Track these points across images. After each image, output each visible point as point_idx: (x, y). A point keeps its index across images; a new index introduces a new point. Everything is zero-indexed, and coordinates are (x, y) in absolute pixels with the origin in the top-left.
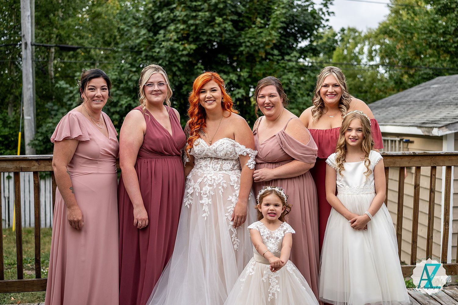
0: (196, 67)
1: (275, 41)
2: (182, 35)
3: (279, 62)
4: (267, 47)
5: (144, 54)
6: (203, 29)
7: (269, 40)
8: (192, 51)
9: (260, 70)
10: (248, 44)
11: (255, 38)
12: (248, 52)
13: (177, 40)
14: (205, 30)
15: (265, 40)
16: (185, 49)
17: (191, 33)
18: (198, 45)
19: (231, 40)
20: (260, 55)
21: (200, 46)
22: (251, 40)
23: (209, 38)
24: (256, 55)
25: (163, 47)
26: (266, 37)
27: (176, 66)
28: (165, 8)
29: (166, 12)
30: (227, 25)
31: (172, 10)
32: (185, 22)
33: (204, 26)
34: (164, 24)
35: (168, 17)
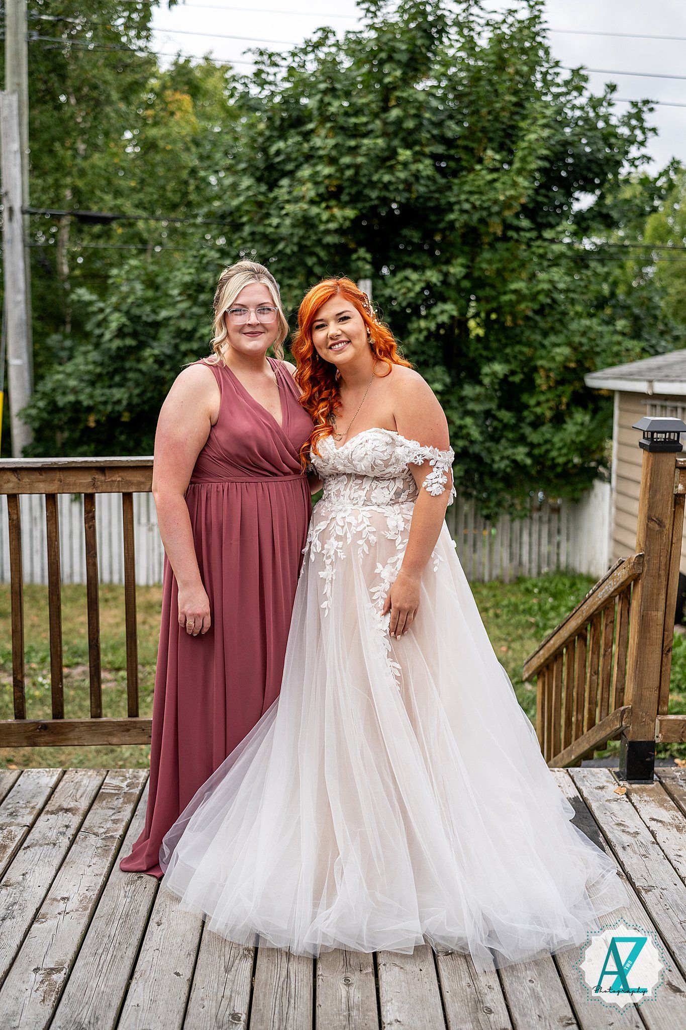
0: (354, 256)
1: (523, 200)
2: (327, 188)
3: (532, 243)
4: (508, 214)
5: (247, 229)
6: (370, 175)
7: (511, 198)
8: (347, 224)
9: (490, 262)
10: (467, 206)
11: (481, 193)
12: (466, 225)
13: (317, 199)
14: (375, 178)
15: (502, 198)
16: (332, 218)
17: (346, 184)
18: (360, 210)
19: (430, 199)
20: (491, 230)
21: (364, 211)
22: (474, 198)
23: (383, 194)
24: (482, 229)
25: (287, 215)
26: (504, 190)
27: (313, 254)
28: (292, 131)
29: (294, 139)
30: (421, 167)
31: (307, 136)
32: (332, 161)
33: (372, 169)
34: (290, 167)
35: (298, 151)
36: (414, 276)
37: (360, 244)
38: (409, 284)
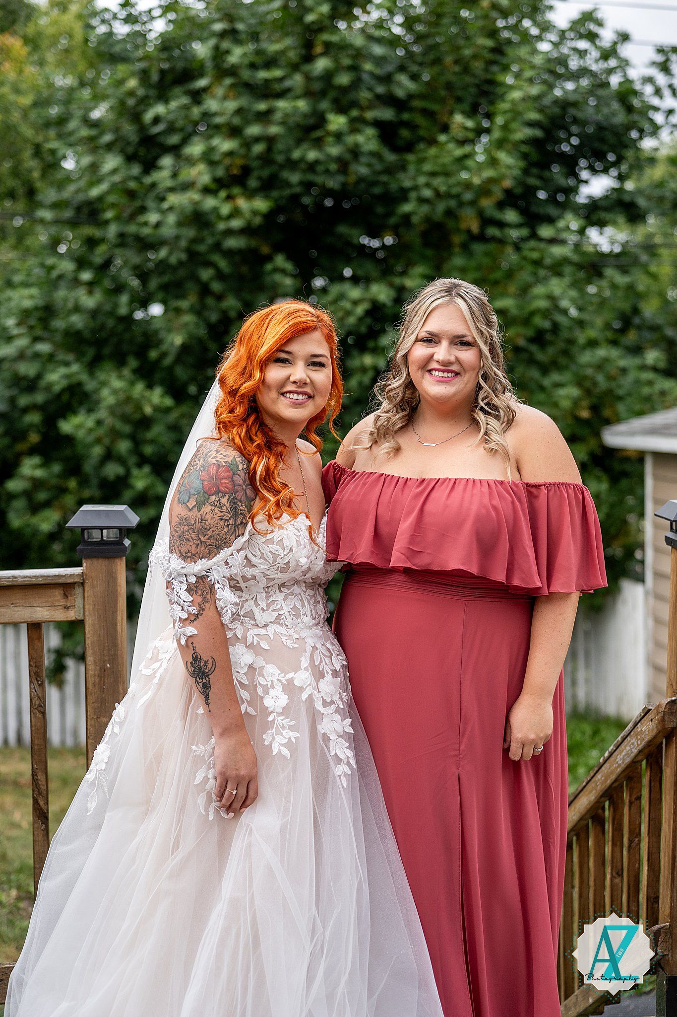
0: (269, 267)
1: (508, 183)
2: (228, 169)
3: (523, 245)
4: (487, 203)
5: (113, 228)
6: (289, 151)
7: (491, 181)
8: (258, 220)
10: (427, 193)
11: (447, 174)
12: (428, 219)
13: (213, 186)
14: (296, 154)
15: (476, 181)
16: (236, 213)
17: (255, 164)
18: (276, 200)
20: (463, 225)
21: (281, 203)
22: (438, 182)
23: (311, 177)
24: (451, 224)
25: (171, 209)
26: (480, 170)
27: (209, 264)
28: (177, 90)
29: (177, 102)
30: (360, 139)
31: (197, 96)
32: (234, 131)
33: (291, 142)
34: (174, 139)
35: (186, 117)
36: (355, 293)
37: (278, 248)
38: (347, 305)
